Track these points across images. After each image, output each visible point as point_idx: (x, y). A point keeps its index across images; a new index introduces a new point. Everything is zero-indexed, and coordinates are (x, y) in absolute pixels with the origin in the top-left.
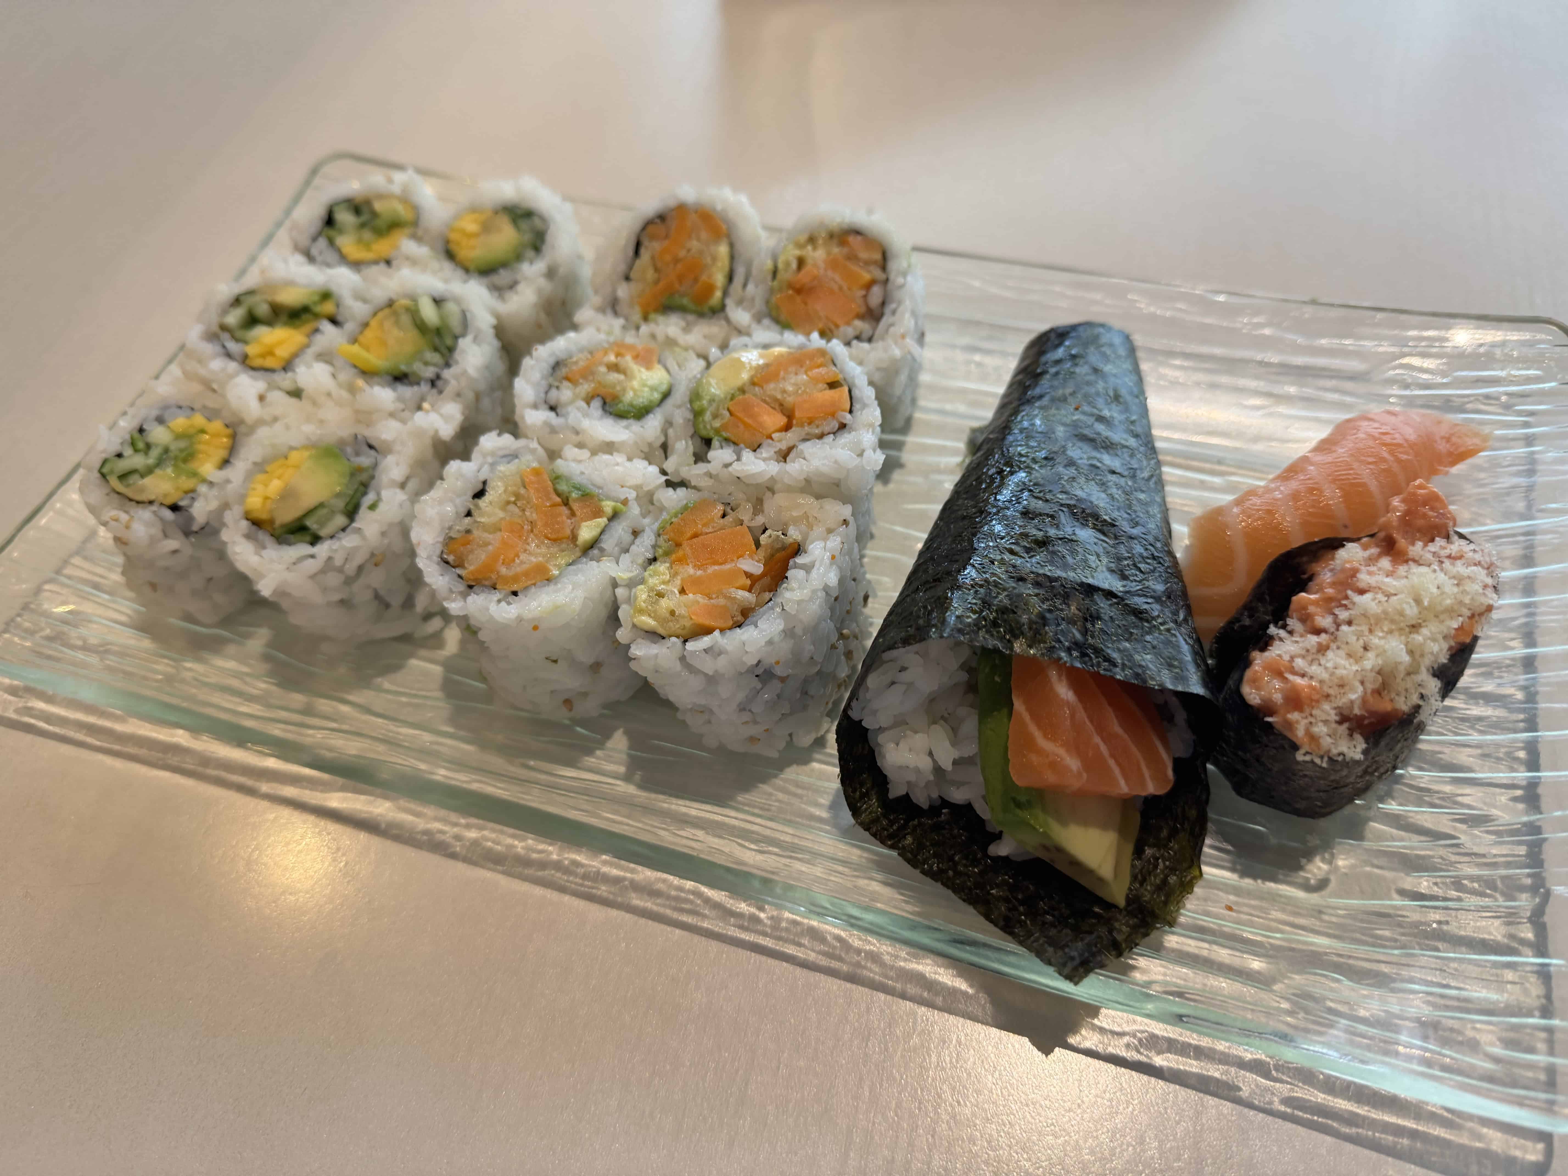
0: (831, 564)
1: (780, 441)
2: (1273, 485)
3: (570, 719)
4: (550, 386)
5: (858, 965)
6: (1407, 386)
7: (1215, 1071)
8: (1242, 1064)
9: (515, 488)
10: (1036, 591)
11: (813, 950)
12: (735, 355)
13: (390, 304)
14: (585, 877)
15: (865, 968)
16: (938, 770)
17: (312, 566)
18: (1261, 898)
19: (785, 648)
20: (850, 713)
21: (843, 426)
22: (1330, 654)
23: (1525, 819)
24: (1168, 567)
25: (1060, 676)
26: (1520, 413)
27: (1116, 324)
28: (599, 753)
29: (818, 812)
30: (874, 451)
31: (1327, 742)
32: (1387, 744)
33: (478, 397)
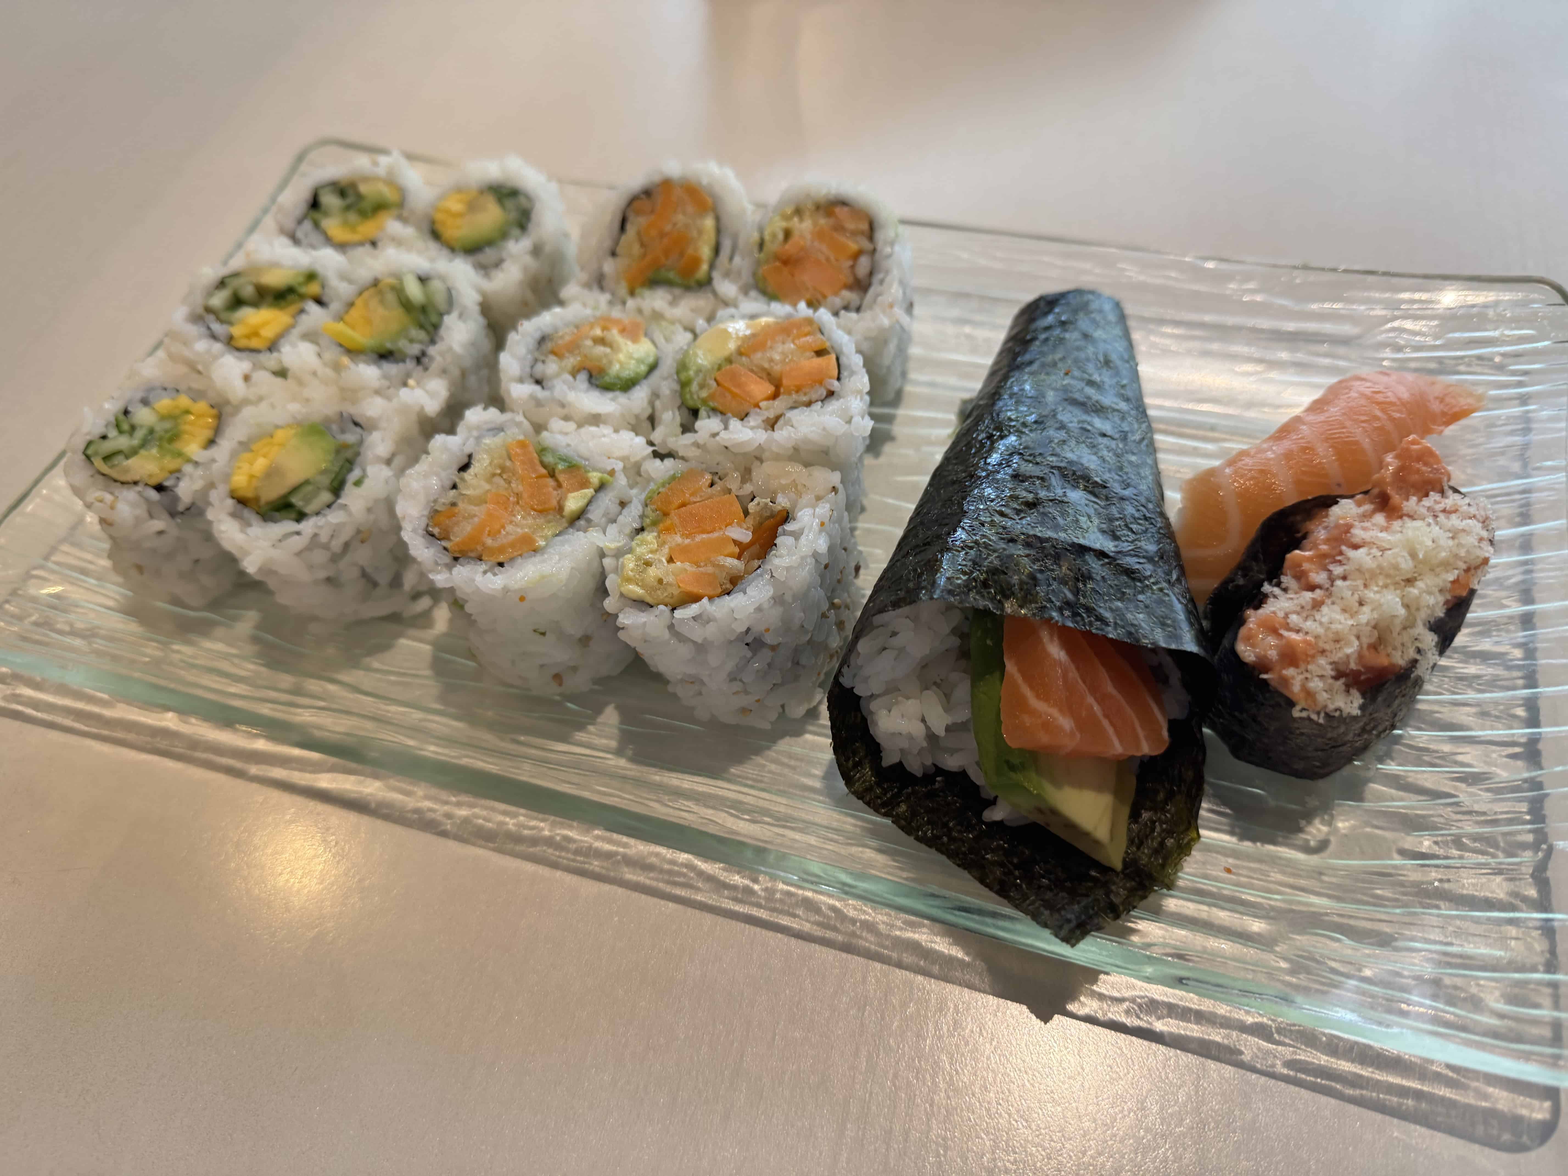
0: (820, 531)
1: (767, 409)
2: (1265, 446)
3: (560, 695)
4: (536, 360)
5: (853, 934)
6: (1399, 349)
7: (1217, 1036)
8: (1243, 1028)
9: (501, 461)
10: (1027, 552)
11: (807, 921)
12: (722, 326)
13: (376, 283)
14: (577, 852)
15: (861, 937)
16: (931, 737)
17: (297, 543)
18: (1260, 861)
19: (774, 615)
20: (841, 680)
21: (831, 394)
22: (1325, 609)
23: (1526, 775)
24: (1160, 528)
25: (1052, 636)
26: (1514, 373)
27: (1107, 292)
28: (591, 728)
29: (809, 782)
30: (863, 418)
31: (1323, 697)
32: (1385, 700)
33: (464, 374)
